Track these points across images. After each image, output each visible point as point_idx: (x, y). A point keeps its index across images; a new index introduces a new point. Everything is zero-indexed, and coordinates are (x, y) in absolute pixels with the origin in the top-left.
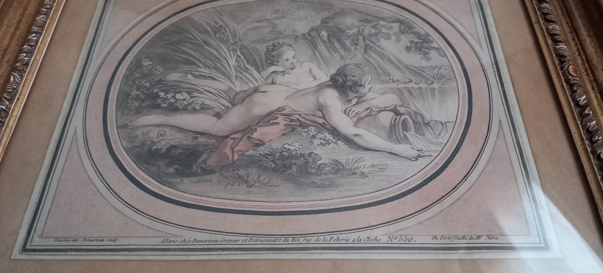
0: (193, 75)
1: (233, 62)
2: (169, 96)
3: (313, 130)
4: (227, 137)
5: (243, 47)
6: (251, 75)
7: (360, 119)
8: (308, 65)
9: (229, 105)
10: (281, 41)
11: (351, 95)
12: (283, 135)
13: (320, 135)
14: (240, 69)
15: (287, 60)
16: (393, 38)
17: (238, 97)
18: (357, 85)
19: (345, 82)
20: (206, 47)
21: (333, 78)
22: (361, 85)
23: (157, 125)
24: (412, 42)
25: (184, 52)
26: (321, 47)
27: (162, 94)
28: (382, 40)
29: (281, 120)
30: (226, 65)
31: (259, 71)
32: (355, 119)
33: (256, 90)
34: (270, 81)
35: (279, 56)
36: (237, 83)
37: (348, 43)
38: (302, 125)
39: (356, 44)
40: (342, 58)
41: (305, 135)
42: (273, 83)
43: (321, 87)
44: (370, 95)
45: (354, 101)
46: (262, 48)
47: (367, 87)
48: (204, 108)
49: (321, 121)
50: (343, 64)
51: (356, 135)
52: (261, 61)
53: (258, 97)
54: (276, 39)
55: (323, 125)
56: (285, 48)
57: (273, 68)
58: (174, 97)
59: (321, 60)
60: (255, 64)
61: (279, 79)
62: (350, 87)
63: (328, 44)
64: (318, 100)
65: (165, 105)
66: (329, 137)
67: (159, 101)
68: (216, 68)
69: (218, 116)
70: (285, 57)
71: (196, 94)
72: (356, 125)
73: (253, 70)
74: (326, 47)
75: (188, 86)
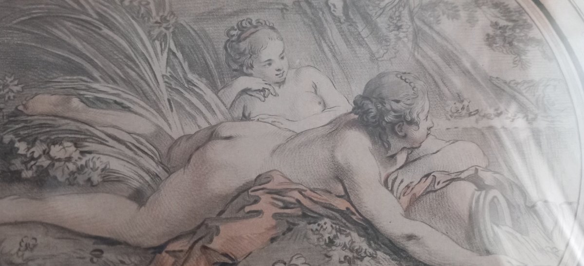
0: (80, 96)
1: (160, 67)
2: (38, 150)
3: (328, 227)
4: (159, 249)
5: (179, 31)
6: (200, 97)
7: (415, 200)
9: (159, 170)
10: (254, 17)
11: (396, 144)
12: (273, 240)
13: (342, 239)
14: (178, 84)
15: (270, 62)
16: (463, 14)
17: (177, 152)
18: (404, 121)
19: (381, 114)
20: (106, 31)
21: (358, 106)
22: (411, 122)
23: (16, 224)
24: (495, 25)
25: (59, 43)
26: (333, 32)
27: (22, 147)
28: (444, 19)
29: (266, 204)
30: (148, 76)
31: (216, 90)
32: (405, 200)
33: (212, 135)
34: (238, 113)
35: (253, 53)
36: (174, 117)
37: (382, 22)
38: (309, 216)
39: (399, 28)
40: (373, 58)
41: (314, 238)
42: (245, 118)
43: (337, 126)
44: (429, 145)
45: (401, 159)
46: (217, 32)
47: (424, 126)
48: (110, 179)
49: (342, 205)
50: (375, 73)
51: (410, 237)
52: (218, 65)
53: (217, 151)
54: (245, 11)
55: (345, 214)
56: (263, 34)
57: (242, 83)
58: (46, 153)
59: (334, 65)
60: (205, 73)
61: (257, 107)
62: (393, 125)
63: (345, 27)
64: (333, 157)
65: (27, 174)
66: (361, 243)
67: (17, 164)
68: (128, 82)
69: (139, 197)
70: (264, 56)
71: (91, 146)
72: (408, 212)
73: (202, 85)
74: (341, 32)
75: (73, 126)
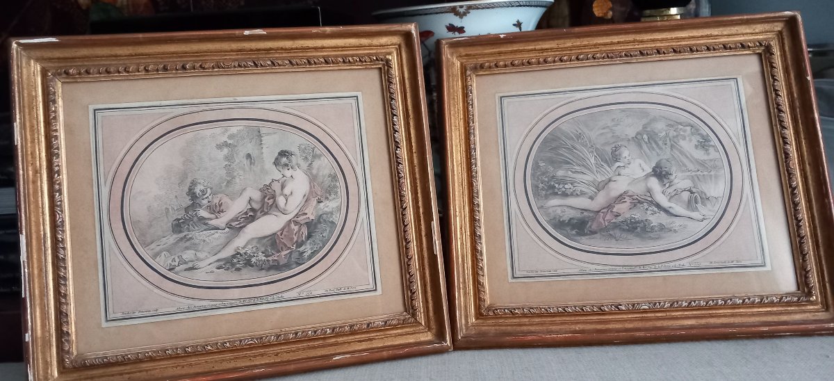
0: (572, 172)
1: (593, 160)
2: (561, 186)
3: (646, 205)
4: (599, 212)
5: (597, 149)
6: (605, 169)
7: (672, 197)
8: (639, 161)
9: (596, 190)
10: (619, 144)
11: (666, 181)
12: (630, 209)
13: (650, 208)
14: (599, 166)
15: (625, 157)
16: (687, 138)
17: (601, 185)
18: (668, 174)
19: (661, 172)
20: (575, 150)
21: (654, 170)
22: (670, 174)
23: (559, 206)
24: (698, 141)
25: (562, 155)
26: (645, 147)
27: (557, 185)
28: (681, 141)
29: (627, 199)
30: (590, 164)
31: (610, 167)
32: (669, 197)
33: (610, 180)
34: (617, 174)
35: (620, 155)
36: (598, 175)
37: (660, 143)
38: (639, 202)
39: (666, 144)
40: (658, 155)
41: (642, 208)
42: (619, 175)
43: (647, 176)
44: (676, 181)
45: (667, 185)
47: (674, 175)
48: (583, 194)
49: (650, 199)
50: (659, 159)
51: (670, 207)
52: (610, 159)
53: (612, 185)
55: (651, 202)
56: (623, 149)
57: (618, 164)
58: (564, 187)
59: (646, 158)
60: (606, 162)
61: (623, 171)
62: (665, 175)
63: (649, 145)
64: (647, 185)
65: (559, 193)
66: (656, 209)
67: (556, 190)
68: (584, 166)
69: (591, 198)
70: (624, 155)
71: (576, 184)
72: (669, 200)
73: (605, 166)
74: (647, 147)
75: (570, 179)
